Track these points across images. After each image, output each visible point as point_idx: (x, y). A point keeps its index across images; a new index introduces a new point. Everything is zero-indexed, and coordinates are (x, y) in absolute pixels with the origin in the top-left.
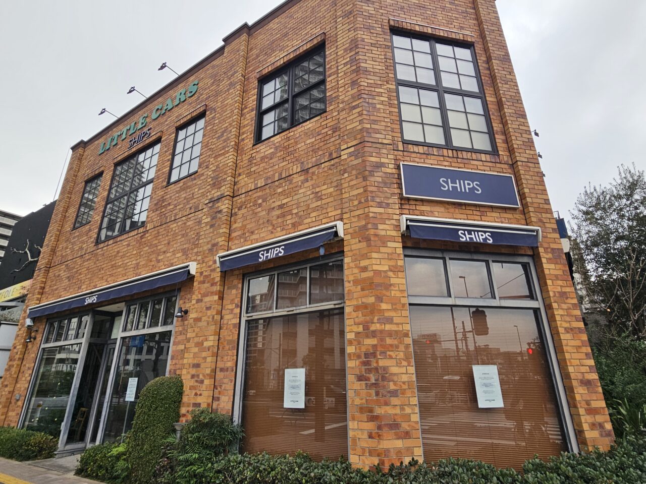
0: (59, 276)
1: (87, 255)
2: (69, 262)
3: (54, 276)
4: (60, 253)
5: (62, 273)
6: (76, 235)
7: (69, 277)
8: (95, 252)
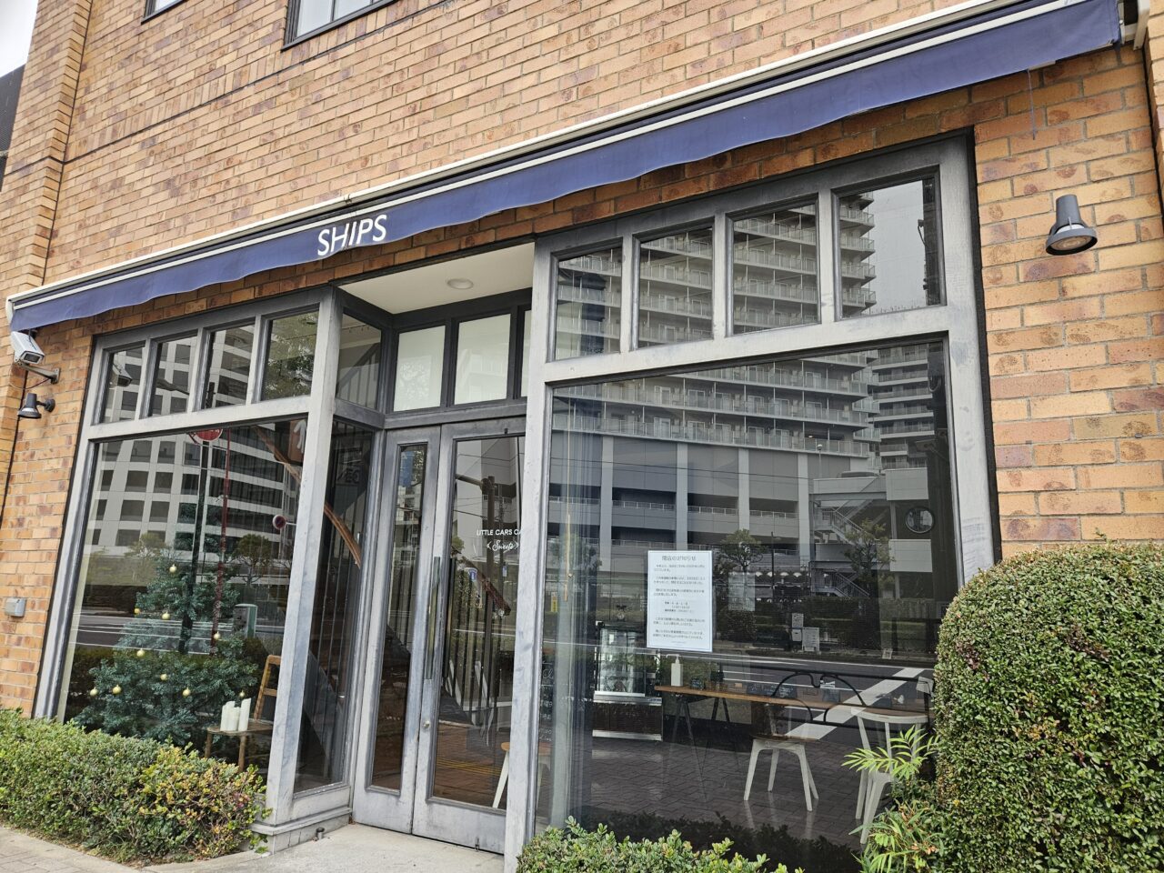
0: (117, 184)
1: (249, 91)
2: (159, 129)
3: (94, 188)
4: (102, 107)
5: (130, 174)
6: (169, 31)
7: (169, 183)
8: (295, 72)
